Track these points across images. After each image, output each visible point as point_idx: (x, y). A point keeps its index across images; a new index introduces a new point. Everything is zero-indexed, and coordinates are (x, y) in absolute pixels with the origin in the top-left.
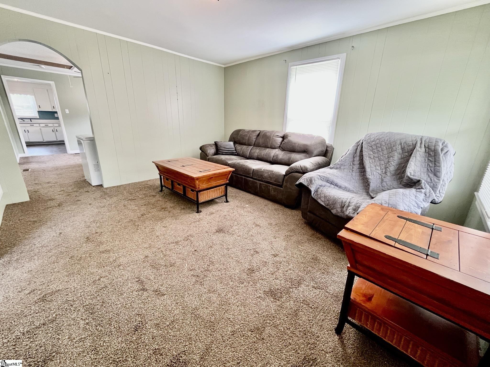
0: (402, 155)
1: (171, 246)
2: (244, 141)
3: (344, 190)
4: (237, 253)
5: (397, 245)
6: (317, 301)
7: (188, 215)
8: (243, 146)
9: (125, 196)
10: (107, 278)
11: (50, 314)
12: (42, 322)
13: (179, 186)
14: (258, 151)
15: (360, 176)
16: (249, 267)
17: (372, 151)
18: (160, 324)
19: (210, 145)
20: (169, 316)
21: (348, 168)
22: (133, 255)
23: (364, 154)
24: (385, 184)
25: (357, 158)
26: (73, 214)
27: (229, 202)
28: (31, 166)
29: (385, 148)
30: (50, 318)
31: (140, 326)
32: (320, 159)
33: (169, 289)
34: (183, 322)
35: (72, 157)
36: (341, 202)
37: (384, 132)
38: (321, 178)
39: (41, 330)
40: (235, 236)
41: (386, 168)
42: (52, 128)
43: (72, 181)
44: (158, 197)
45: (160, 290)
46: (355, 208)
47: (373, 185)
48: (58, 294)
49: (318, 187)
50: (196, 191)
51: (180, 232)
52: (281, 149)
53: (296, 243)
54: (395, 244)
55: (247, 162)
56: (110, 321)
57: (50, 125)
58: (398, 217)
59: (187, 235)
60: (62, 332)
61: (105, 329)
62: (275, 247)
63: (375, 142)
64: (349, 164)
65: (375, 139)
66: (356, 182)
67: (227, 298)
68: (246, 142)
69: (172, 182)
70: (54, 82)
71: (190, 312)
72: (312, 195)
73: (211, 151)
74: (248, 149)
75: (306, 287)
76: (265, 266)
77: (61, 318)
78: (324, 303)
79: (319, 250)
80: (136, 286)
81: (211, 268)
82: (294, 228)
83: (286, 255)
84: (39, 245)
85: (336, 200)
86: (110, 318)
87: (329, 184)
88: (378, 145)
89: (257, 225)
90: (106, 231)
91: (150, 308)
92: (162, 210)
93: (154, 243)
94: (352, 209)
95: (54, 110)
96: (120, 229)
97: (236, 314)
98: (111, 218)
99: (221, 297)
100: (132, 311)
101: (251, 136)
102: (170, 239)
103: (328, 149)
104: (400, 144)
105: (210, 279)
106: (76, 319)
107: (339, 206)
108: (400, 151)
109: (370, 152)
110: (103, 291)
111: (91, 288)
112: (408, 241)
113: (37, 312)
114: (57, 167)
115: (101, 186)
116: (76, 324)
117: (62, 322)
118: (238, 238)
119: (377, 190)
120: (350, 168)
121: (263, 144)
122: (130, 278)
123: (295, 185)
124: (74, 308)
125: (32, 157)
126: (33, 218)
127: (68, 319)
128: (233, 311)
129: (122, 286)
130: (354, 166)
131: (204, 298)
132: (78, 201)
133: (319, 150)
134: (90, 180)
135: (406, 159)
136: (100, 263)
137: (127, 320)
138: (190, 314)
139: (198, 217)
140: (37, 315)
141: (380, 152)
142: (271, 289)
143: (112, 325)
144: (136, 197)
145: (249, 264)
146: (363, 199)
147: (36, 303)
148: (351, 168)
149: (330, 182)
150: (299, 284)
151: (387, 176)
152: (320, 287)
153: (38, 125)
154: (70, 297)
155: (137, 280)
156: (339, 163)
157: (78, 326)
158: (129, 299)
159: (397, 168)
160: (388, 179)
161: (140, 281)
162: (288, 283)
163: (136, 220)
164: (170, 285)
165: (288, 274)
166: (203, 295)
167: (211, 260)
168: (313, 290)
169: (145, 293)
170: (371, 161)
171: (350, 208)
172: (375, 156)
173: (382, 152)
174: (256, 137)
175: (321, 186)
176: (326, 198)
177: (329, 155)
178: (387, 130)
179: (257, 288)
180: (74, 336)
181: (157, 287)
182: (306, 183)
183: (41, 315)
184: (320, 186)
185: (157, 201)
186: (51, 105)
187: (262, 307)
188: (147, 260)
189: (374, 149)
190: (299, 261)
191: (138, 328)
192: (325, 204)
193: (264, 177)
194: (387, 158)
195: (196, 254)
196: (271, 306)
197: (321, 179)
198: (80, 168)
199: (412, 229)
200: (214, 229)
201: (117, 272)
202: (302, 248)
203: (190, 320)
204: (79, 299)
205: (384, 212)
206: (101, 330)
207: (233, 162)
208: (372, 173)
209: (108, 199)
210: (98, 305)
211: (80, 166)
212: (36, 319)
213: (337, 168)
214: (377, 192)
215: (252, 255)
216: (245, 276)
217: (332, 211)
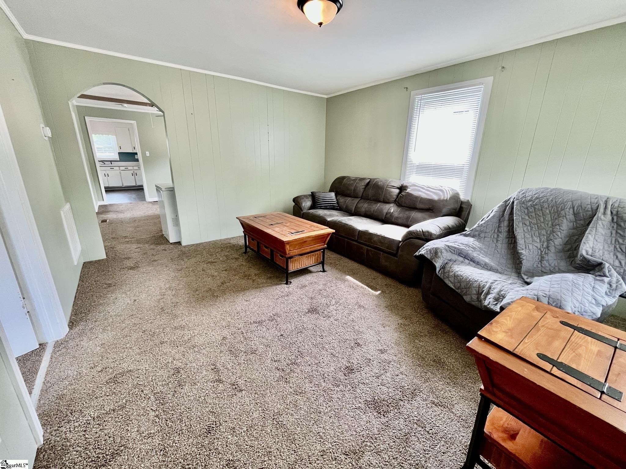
0: (575, 223)
1: (253, 327)
2: (348, 192)
3: (483, 267)
4: (332, 344)
5: (555, 371)
6: (437, 424)
7: (274, 287)
8: (346, 198)
9: (204, 257)
10: (181, 361)
11: (121, 399)
12: (112, 407)
13: (266, 249)
14: (366, 205)
15: (509, 248)
16: (347, 365)
17: (527, 214)
18: (236, 428)
19: (305, 196)
20: (247, 419)
21: (491, 236)
22: (210, 335)
23: (515, 218)
24: (547, 264)
25: (506, 223)
26: (148, 277)
27: (326, 271)
28: (110, 216)
29: (548, 211)
30: (120, 403)
31: (214, 428)
32: (450, 221)
33: (248, 383)
34: (263, 429)
35: (150, 205)
36: (478, 286)
37: (547, 189)
38: (450, 250)
39: (111, 417)
40: (332, 319)
41: (548, 240)
42: (132, 172)
43: (149, 236)
44: (242, 261)
45: (238, 383)
46: (499, 297)
47: (526, 264)
48: (129, 376)
49: (446, 262)
50: (286, 258)
51: (265, 309)
52: (396, 204)
53: (413, 336)
54: (552, 369)
55: (351, 219)
56: (181, 416)
57: (130, 168)
58: (562, 322)
59: (273, 313)
60: (131, 423)
61: (175, 425)
62: (383, 338)
63: (534, 202)
64: (492, 230)
65: (532, 198)
66: (503, 257)
67: (317, 404)
68: (351, 193)
69: (258, 243)
70: (135, 121)
71: (272, 418)
72: (437, 272)
73: (307, 204)
74: (353, 202)
75: (422, 402)
76: (369, 365)
77: (131, 405)
78: (447, 428)
79: (443, 349)
80: (211, 375)
81: (299, 361)
82: (411, 315)
83: (397, 352)
84: (113, 314)
85: (471, 282)
86: (182, 412)
87: (461, 259)
88: (537, 207)
89: (360, 306)
90: (182, 301)
91: (225, 405)
92: (245, 278)
93: (233, 321)
94: (493, 299)
95: (135, 151)
96: (198, 299)
97: (328, 428)
98: (188, 286)
99: (310, 401)
100: (206, 406)
101: (358, 185)
102: (253, 317)
103: (464, 206)
104: (572, 207)
105: (297, 375)
106: (147, 408)
107: (475, 292)
108: (572, 217)
109: (525, 217)
110: (176, 377)
111: (163, 372)
112: (574, 366)
113: (108, 394)
114: (135, 218)
115: (179, 243)
116: (145, 415)
117: (132, 410)
118: (336, 322)
119: (534, 272)
120: (494, 236)
121: (373, 196)
122: (205, 364)
123: (414, 256)
124: (145, 394)
125: (110, 205)
126: (108, 280)
127: (138, 407)
128: (324, 423)
129: (196, 373)
130: (499, 234)
131: (289, 401)
132: (154, 261)
133: (449, 207)
134: (168, 235)
135: (581, 230)
136: (174, 341)
137: (200, 418)
138: (271, 419)
139: (287, 289)
140: (107, 398)
141: (540, 216)
142: (375, 399)
143: (183, 422)
144: (217, 259)
145: (347, 360)
146: (510, 284)
147: (107, 383)
148: (496, 236)
149: (464, 255)
150: (414, 394)
151: (549, 252)
152: (443, 404)
153: (118, 168)
154: (141, 381)
155: (213, 367)
156: (478, 229)
157: (148, 417)
158: (203, 390)
159: (565, 242)
160: (551, 257)
161: (216, 370)
162: (399, 392)
163: (215, 289)
164: (249, 378)
165: (398, 380)
166: (288, 397)
167: (300, 349)
168: (432, 406)
169: (221, 386)
170: (525, 229)
171: (489, 296)
172: (531, 222)
173: (543, 217)
174: (364, 187)
175: (450, 260)
176: (457, 278)
177: (464, 214)
178: (552, 185)
179: (357, 395)
180: (142, 429)
181: (234, 379)
182: (429, 255)
183: (111, 399)
184: (448, 260)
185: (240, 266)
186: (132, 145)
187: (362, 422)
188: (225, 343)
189: (531, 212)
190: (415, 362)
191: (210, 429)
192: (454, 286)
193: (372, 241)
194: (551, 226)
195: (282, 340)
196: (374, 422)
197: (451, 252)
198: (157, 220)
199: (581, 346)
200: (305, 308)
201: (192, 354)
202: (420, 344)
203: (271, 428)
204: (150, 384)
205: (540, 314)
206: (171, 426)
207: (333, 220)
208: (527, 246)
209: (186, 260)
210: (169, 394)
211: (158, 217)
212: (107, 403)
213: (473, 236)
214: (533, 274)
215: (352, 348)
216: (341, 376)
217: (465, 297)
